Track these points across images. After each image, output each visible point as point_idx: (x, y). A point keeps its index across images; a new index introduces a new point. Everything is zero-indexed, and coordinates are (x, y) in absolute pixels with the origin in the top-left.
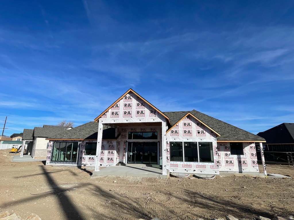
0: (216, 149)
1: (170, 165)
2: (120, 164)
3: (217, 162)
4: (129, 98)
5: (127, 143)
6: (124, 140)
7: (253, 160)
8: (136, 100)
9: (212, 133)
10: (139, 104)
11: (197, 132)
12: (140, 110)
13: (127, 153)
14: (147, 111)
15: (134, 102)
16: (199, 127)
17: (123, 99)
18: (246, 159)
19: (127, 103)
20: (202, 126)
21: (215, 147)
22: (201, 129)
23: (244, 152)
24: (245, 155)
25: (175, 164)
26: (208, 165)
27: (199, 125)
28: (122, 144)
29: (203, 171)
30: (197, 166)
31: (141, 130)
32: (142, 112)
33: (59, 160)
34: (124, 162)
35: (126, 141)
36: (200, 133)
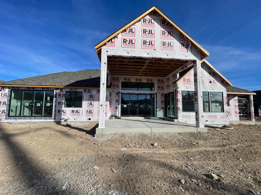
0: (226, 99)
1: (182, 116)
2: (114, 118)
3: (227, 112)
4: (150, 22)
5: (120, 94)
6: (116, 90)
7: (236, 110)
8: (160, 26)
9: (223, 84)
10: (165, 32)
11: (209, 81)
12: (166, 40)
13: (120, 105)
14: (176, 44)
15: (157, 28)
16: (211, 77)
17: (140, 22)
18: (230, 110)
19: (148, 29)
20: (213, 75)
21: (225, 97)
22: (212, 79)
23: (230, 104)
24: (230, 107)
25: (187, 115)
26: (219, 115)
27: (211, 75)
28: (114, 95)
29: (215, 121)
30: (209, 117)
31: (136, 80)
32: (170, 44)
33: (22, 115)
34: (117, 115)
35: (119, 91)
36: (212, 83)
